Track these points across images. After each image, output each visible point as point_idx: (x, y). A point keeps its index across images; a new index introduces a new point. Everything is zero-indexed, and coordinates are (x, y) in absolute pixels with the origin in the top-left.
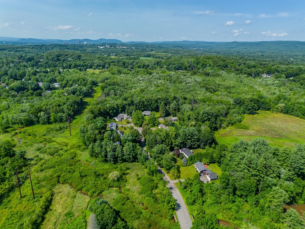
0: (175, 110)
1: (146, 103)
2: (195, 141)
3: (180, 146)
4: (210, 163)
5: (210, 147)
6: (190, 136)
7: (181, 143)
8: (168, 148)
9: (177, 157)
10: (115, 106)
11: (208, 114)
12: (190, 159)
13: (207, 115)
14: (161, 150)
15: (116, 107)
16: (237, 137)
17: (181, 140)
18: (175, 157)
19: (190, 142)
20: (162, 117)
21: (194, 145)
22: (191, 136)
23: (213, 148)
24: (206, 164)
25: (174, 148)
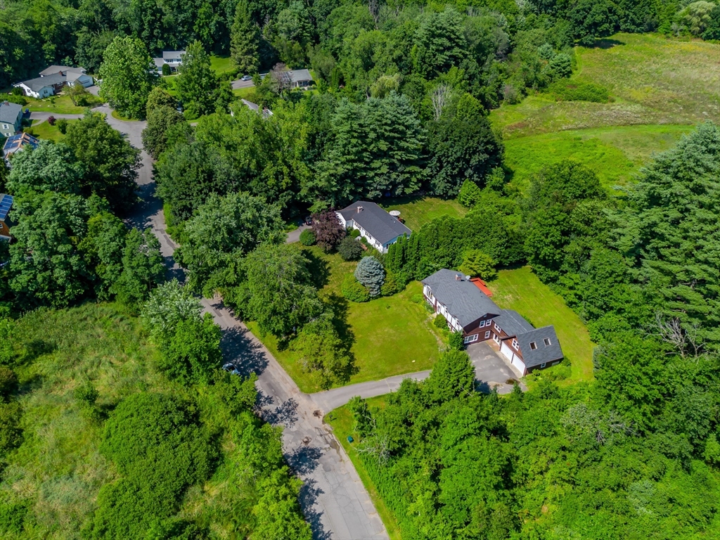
0: (299, 38)
1: (168, 17)
2: (408, 163)
3: (337, 194)
4: (499, 267)
5: (481, 185)
6: (386, 139)
7: (342, 180)
8: (276, 209)
9: (326, 252)
10: (16, 29)
11: (450, 39)
12: (398, 256)
13: (448, 44)
14: (234, 224)
15: (24, 36)
16: (578, 134)
17: (343, 163)
18: (317, 251)
19: (385, 169)
20: (245, 72)
21: (406, 183)
22: (391, 140)
23: (494, 188)
24: (478, 276)
25: (310, 204)
